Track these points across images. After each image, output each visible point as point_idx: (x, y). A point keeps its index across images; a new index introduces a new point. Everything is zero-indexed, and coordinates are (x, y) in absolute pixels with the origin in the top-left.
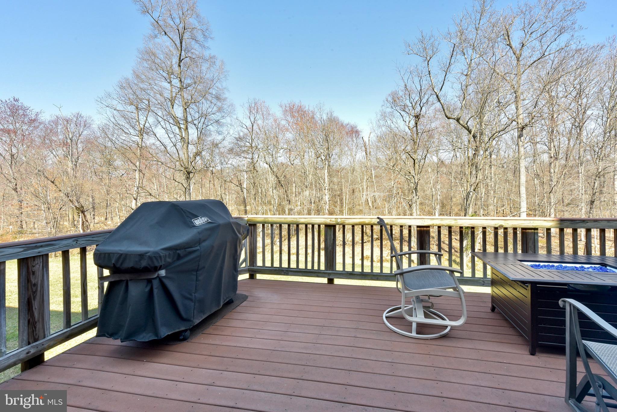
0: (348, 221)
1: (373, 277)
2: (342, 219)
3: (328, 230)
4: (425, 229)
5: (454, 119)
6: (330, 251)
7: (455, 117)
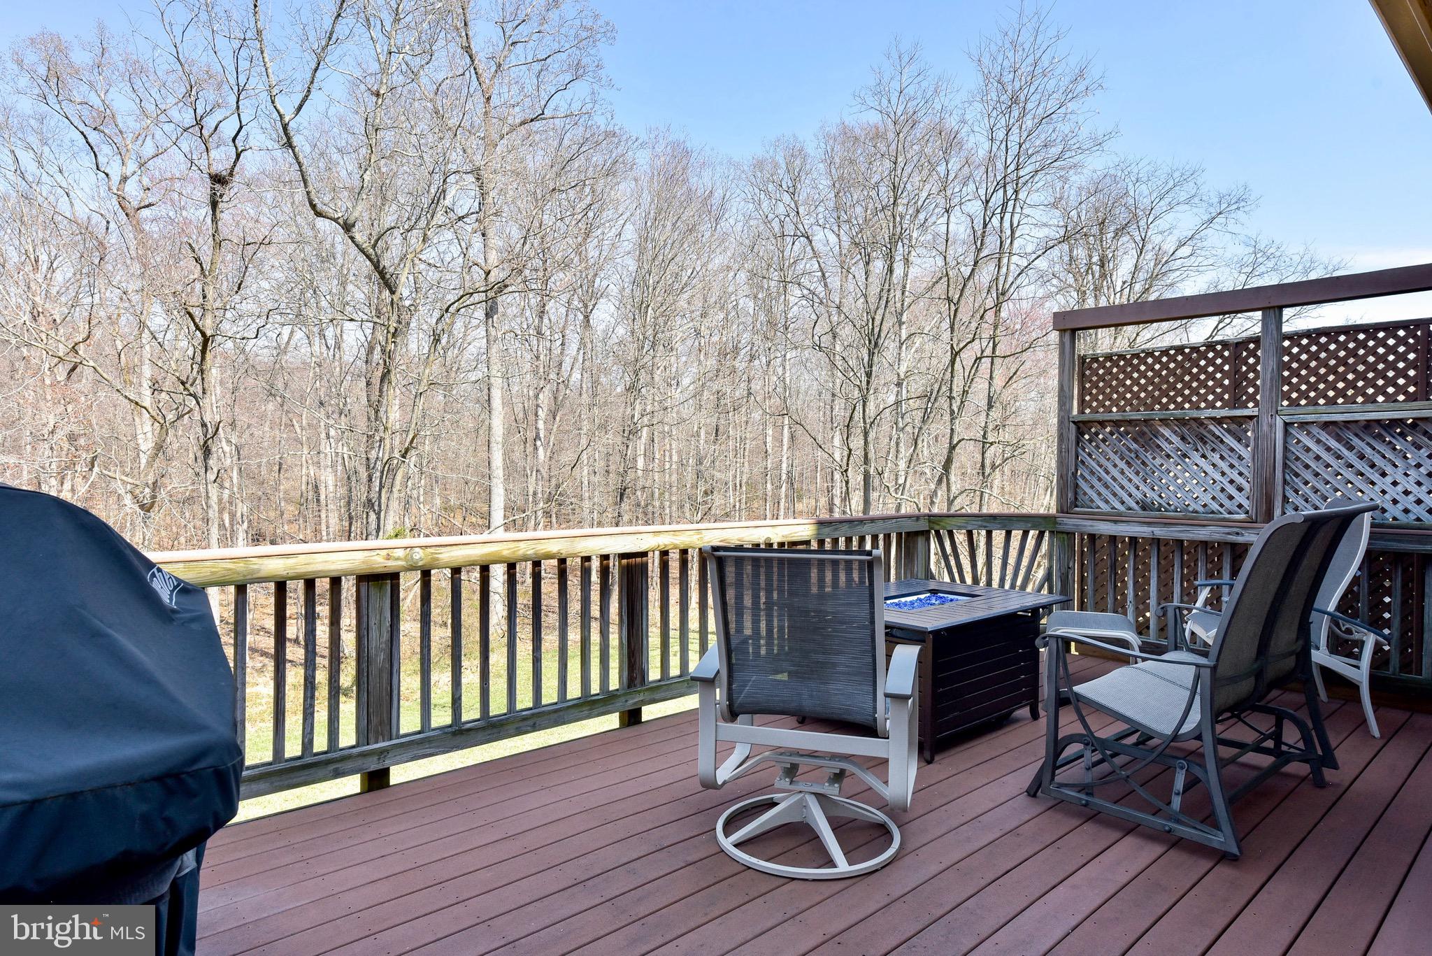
0: (447, 555)
1: (521, 724)
2: (429, 550)
3: (373, 591)
4: (639, 560)
5: (336, 220)
6: (381, 671)
7: (340, 215)
